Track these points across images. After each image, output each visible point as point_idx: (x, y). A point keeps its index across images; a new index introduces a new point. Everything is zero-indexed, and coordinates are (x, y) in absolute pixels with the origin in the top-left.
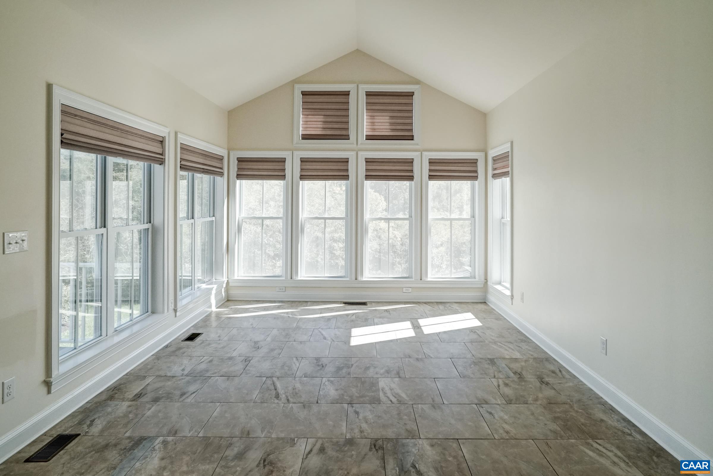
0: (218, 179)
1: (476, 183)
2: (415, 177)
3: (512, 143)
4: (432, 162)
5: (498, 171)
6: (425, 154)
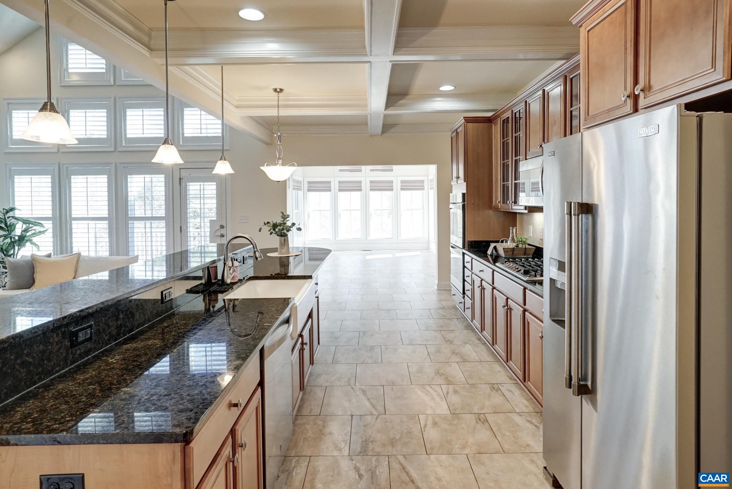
0: (299, 192)
1: (424, 191)
2: (394, 189)
4: (402, 182)
5: (431, 187)
6: (398, 178)
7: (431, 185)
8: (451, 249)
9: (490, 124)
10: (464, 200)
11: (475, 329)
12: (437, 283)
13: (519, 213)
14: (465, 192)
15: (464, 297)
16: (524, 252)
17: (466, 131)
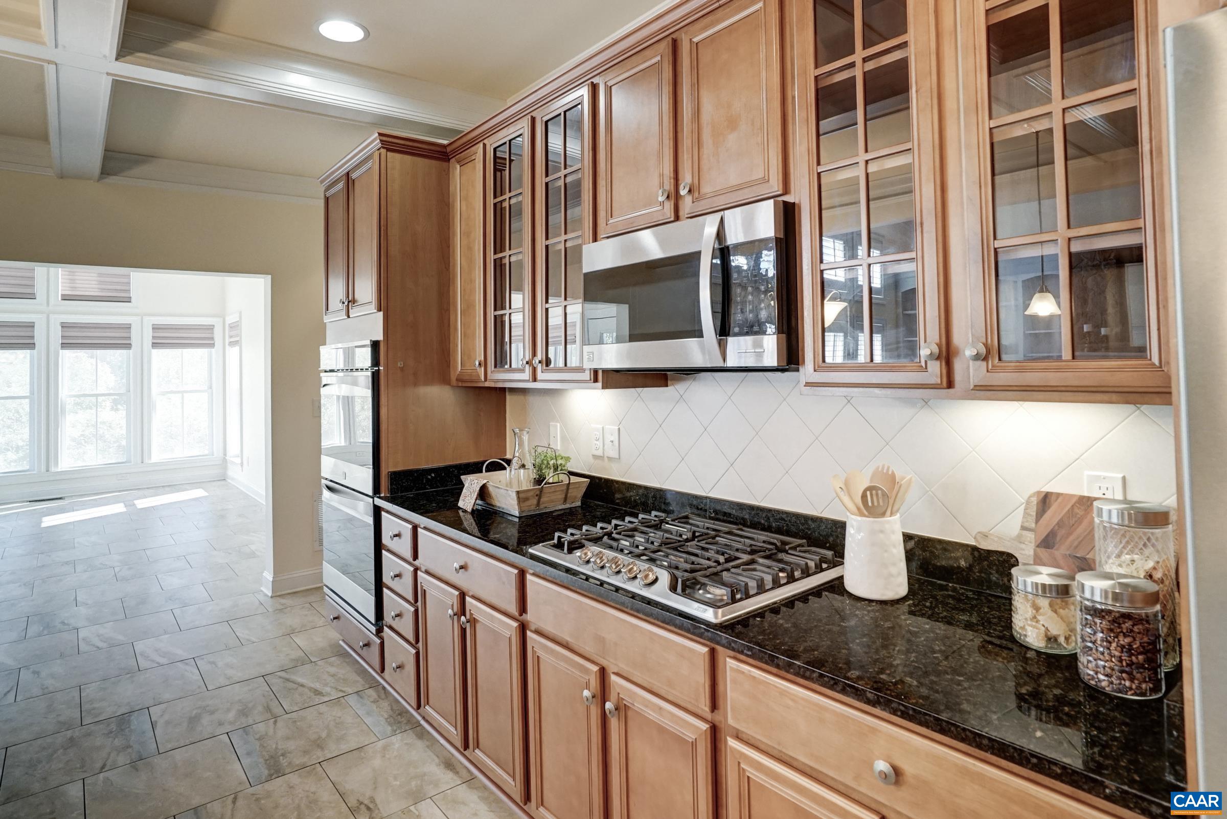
1: (213, 350)
2: (133, 344)
3: (240, 313)
4: (156, 328)
5: (232, 340)
6: (146, 319)
7: (231, 337)
8: (326, 494)
9: (445, 164)
10: (376, 362)
11: (423, 722)
12: (271, 579)
13: (513, 390)
14: (379, 336)
15: (379, 631)
16: (563, 496)
17: (383, 171)
